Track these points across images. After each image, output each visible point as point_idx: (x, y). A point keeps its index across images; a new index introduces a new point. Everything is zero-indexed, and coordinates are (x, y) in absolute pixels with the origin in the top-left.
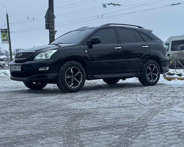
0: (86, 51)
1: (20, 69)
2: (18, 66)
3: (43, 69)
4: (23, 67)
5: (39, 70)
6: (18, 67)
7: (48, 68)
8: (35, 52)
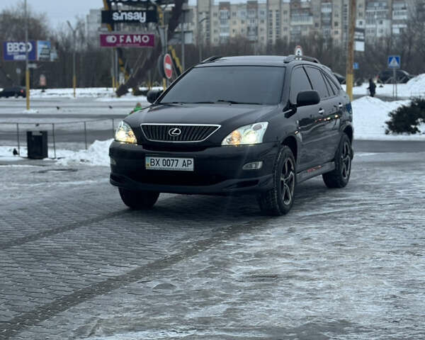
2: (181, 160)
5: (244, 169)
6: (181, 162)
7: (260, 164)
8: (220, 126)
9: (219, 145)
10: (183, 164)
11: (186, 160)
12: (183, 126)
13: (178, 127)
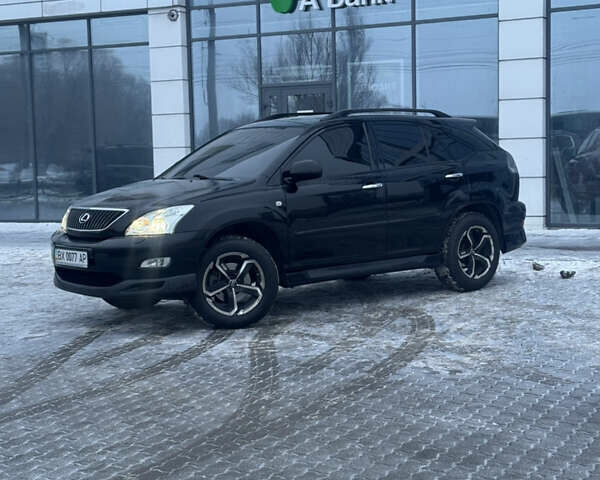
0: (279, 203)
1: (86, 262)
2: (79, 253)
3: (154, 264)
4: (93, 255)
5: (142, 266)
6: (78, 256)
7: (167, 260)
8: (127, 211)
9: (122, 234)
10: (79, 260)
11: (82, 253)
12: (93, 211)
13: (89, 211)
